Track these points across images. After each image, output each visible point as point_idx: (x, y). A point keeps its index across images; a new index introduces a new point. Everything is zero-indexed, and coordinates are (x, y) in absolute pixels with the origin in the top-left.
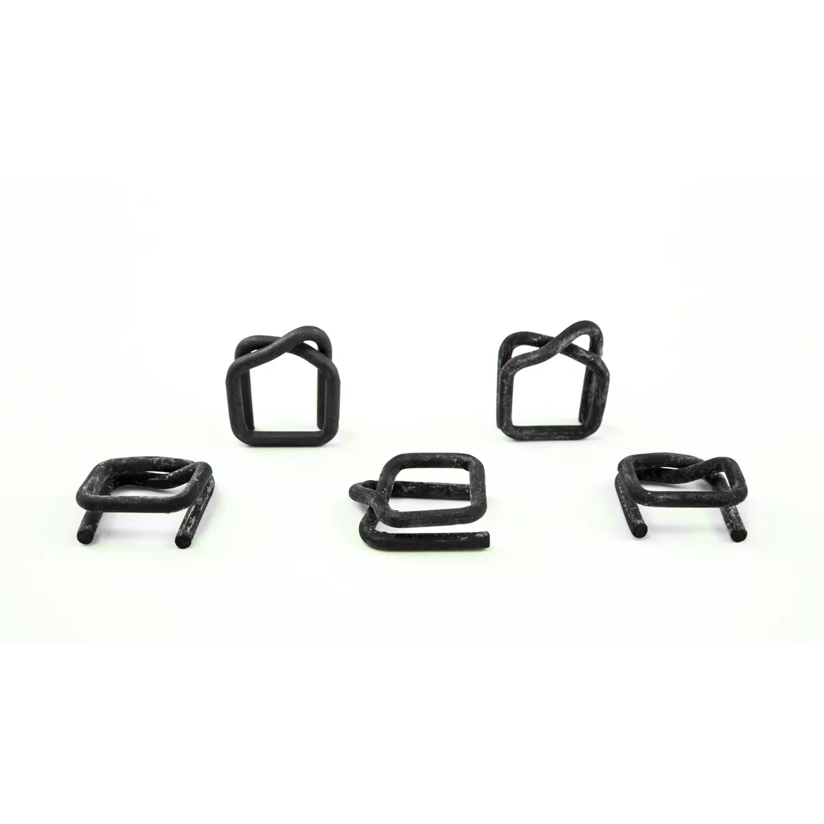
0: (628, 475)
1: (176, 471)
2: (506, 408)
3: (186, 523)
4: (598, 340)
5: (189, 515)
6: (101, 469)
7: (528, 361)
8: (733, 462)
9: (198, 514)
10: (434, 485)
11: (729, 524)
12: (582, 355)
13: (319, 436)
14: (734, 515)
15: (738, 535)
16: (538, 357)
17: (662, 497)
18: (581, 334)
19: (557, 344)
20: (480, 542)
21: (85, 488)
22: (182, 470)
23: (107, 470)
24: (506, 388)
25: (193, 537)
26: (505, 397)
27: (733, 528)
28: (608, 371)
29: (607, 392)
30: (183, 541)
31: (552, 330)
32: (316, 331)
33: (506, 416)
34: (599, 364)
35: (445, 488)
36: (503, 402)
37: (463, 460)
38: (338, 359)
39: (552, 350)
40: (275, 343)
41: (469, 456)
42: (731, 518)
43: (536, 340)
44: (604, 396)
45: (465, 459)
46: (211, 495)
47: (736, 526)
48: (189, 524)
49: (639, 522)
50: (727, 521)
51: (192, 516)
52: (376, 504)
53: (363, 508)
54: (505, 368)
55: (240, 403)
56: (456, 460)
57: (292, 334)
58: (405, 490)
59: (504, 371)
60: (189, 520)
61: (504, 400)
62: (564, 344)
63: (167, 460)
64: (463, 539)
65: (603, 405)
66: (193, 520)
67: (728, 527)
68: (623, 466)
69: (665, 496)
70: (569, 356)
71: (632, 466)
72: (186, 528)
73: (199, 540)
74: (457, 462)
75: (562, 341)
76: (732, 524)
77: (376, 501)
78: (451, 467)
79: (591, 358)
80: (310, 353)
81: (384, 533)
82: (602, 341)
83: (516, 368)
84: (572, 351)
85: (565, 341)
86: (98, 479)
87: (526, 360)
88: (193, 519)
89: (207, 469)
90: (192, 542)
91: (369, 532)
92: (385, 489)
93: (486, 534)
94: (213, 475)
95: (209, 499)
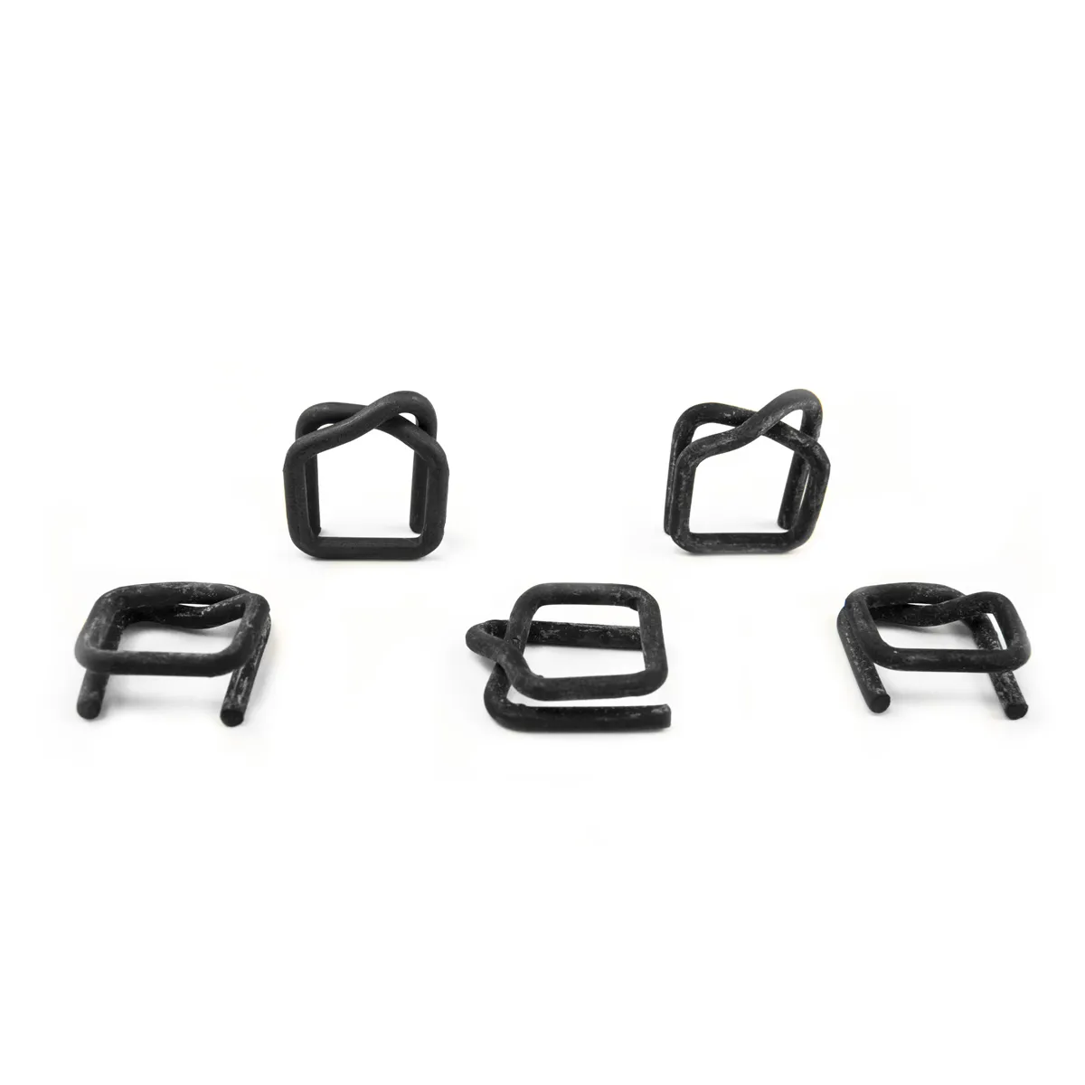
0: (862, 622)
1: (216, 605)
2: (682, 511)
3: (234, 689)
4: (816, 417)
5: (239, 676)
6: (107, 604)
7: (717, 446)
8: (1007, 601)
9: (250, 673)
10: (586, 628)
11: (1002, 694)
12: (792, 437)
13: (415, 545)
14: (1008, 681)
15: (1015, 708)
16: (733, 442)
17: (913, 658)
18: (793, 410)
19: (760, 424)
20: (655, 720)
21: (87, 637)
22: (224, 604)
23: (116, 605)
24: (684, 483)
25: (245, 708)
26: (682, 496)
27: (1009, 700)
28: (828, 462)
29: (824, 491)
30: (233, 715)
31: (754, 402)
32: (415, 398)
33: (681, 520)
34: (817, 452)
35: (600, 633)
36: (679, 502)
37: (630, 596)
38: (445, 437)
39: (751, 432)
40: (357, 417)
41: (637, 589)
42: (1005, 684)
43: (729, 415)
44: (820, 495)
45: (632, 594)
46: (266, 640)
47: (1013, 698)
48: (239, 691)
49: (878, 691)
50: (998, 689)
51: (243, 677)
52: (509, 665)
53: (487, 665)
54: (685, 456)
55: (304, 500)
56: (618, 595)
57: (382, 404)
58: (545, 635)
59: (682, 458)
60: (239, 683)
61: (680, 500)
62: (770, 423)
63: (202, 587)
64: (633, 716)
65: (818, 507)
66: (245, 685)
67: (1000, 697)
68: (853, 605)
69: (918, 657)
70: (774, 439)
71: (865, 604)
72: (236, 697)
73: (254, 713)
74: (621, 598)
75: (767, 419)
76: (1006, 694)
77: (509, 659)
78: (612, 604)
79: (805, 444)
80: (406, 429)
81: (522, 707)
82: (821, 418)
83: (699, 457)
84: (779, 433)
85: (770, 419)
86: (104, 621)
87: (714, 445)
88: (246, 681)
89: (262, 606)
90: (246, 716)
91: (500, 705)
92: (519, 637)
93: (666, 710)
94: (270, 613)
95: (264, 648)
